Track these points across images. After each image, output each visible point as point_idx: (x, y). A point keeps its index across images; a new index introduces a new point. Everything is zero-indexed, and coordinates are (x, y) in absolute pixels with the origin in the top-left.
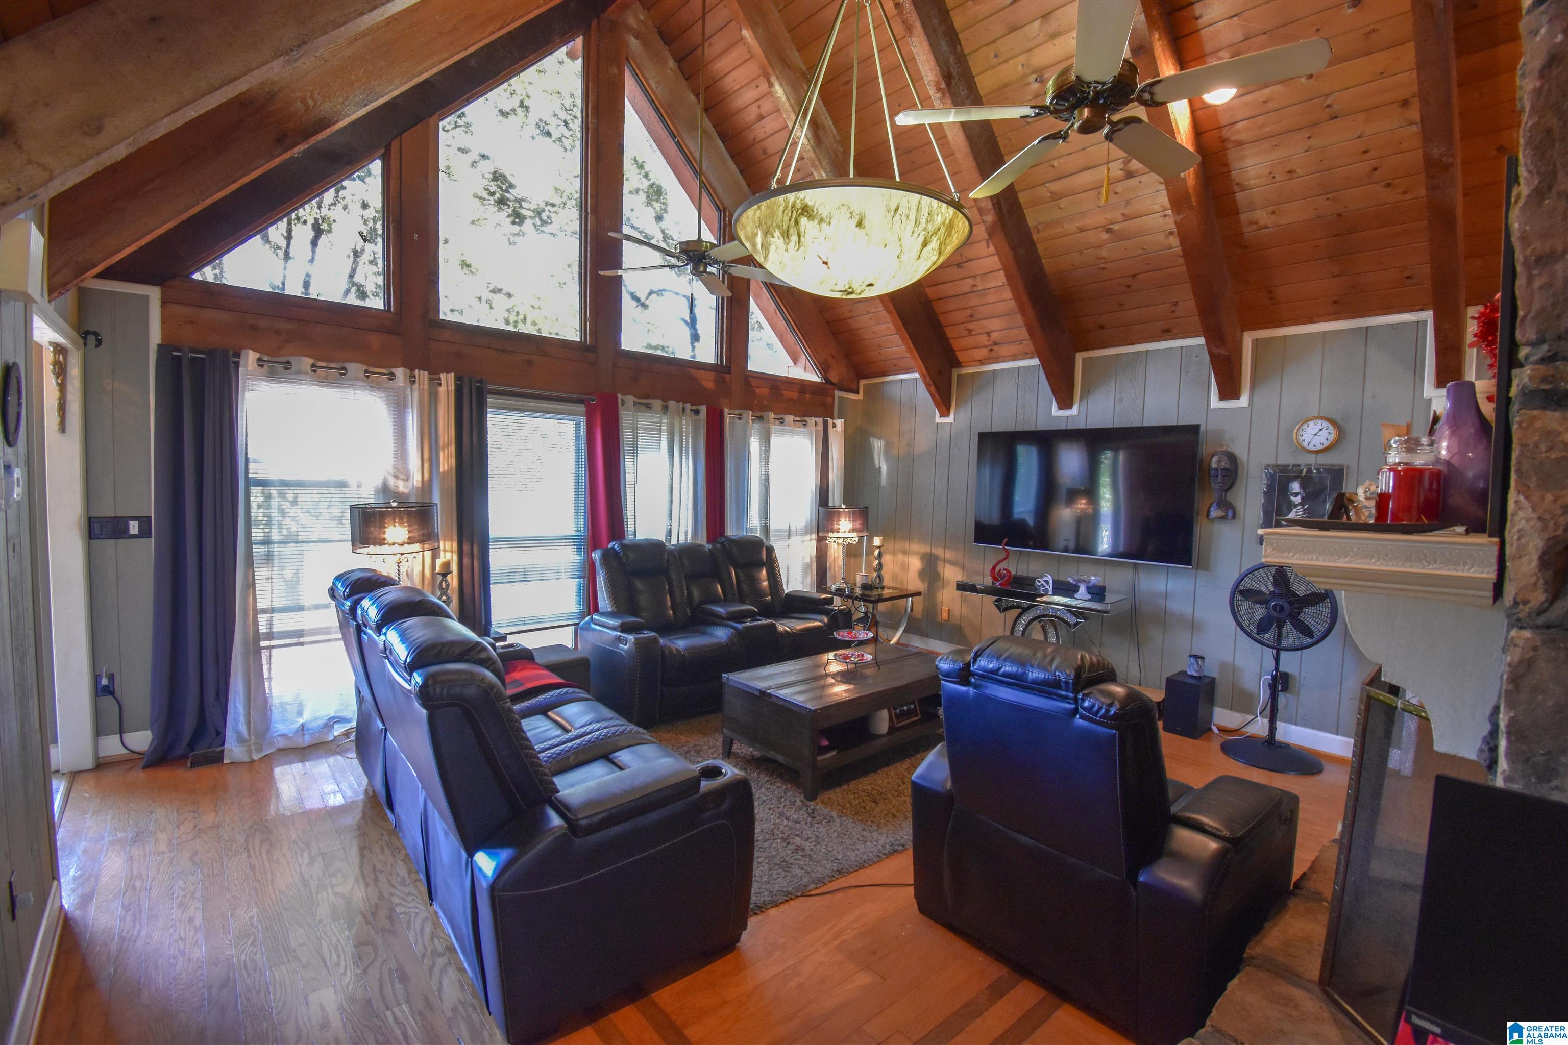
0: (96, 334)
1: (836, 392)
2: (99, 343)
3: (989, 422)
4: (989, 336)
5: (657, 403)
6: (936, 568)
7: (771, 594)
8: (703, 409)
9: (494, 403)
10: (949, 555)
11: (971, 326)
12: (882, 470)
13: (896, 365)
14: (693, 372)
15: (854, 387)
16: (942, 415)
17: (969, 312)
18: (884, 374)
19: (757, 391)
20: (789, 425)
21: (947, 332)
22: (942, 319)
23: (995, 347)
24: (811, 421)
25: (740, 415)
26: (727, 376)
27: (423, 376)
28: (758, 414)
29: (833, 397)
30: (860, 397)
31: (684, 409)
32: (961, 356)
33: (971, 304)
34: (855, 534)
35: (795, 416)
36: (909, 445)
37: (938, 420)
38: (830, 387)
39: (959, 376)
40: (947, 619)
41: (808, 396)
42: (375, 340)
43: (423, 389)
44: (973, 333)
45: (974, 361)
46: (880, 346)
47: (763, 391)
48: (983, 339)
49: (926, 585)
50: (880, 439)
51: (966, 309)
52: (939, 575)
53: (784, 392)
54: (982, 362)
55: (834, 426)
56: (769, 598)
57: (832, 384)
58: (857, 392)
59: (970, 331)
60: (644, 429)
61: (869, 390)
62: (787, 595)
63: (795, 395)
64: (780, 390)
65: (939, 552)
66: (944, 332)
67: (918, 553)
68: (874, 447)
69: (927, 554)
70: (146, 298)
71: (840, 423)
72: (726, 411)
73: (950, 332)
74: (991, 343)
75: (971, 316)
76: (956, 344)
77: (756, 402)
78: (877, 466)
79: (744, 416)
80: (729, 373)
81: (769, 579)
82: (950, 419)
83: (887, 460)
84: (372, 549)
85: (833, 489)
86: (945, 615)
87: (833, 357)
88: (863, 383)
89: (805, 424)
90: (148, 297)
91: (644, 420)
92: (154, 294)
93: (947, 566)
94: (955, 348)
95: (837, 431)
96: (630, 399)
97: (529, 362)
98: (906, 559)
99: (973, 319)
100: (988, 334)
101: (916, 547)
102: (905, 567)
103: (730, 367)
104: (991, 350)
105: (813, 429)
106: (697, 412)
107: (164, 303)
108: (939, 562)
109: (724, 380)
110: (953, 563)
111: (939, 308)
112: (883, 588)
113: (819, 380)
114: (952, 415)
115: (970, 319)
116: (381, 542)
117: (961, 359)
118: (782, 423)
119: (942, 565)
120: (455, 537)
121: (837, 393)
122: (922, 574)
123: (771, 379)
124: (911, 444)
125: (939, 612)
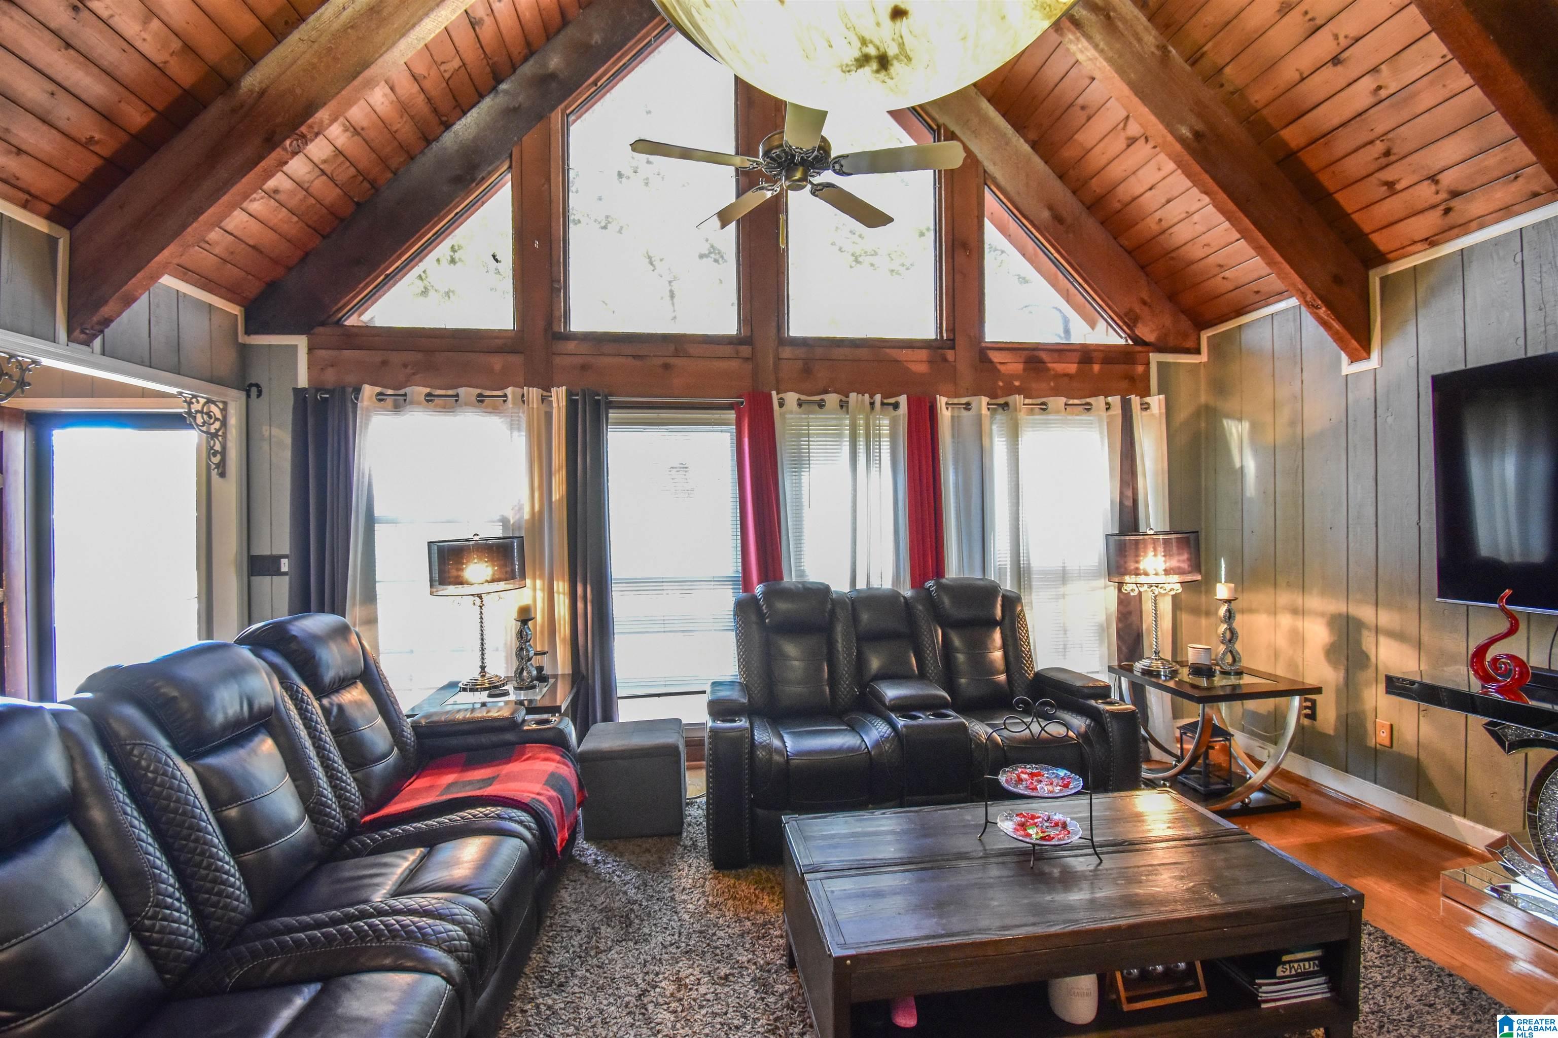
0: (257, 386)
1: (1151, 355)
2: (260, 394)
3: (1461, 350)
4: (1437, 182)
5: (832, 399)
6: (1358, 643)
7: (1008, 670)
8: (903, 400)
9: (616, 419)
10: (1386, 618)
11: (1388, 175)
12: (1246, 470)
13: (1257, 292)
14: (894, 353)
15: (1190, 344)
16: (1354, 359)
17: (1380, 147)
18: (1240, 312)
19: (1002, 368)
20: (1057, 412)
21: (1342, 202)
22: (1325, 179)
23: (1454, 203)
24: (1099, 402)
25: (968, 404)
26: (950, 355)
27: (534, 393)
28: (1001, 401)
29: (1148, 364)
30: (1204, 358)
31: (872, 404)
32: (1381, 241)
33: (1380, 129)
34: (1176, 578)
35: (1069, 397)
36: (1292, 423)
37: (1347, 368)
38: (1139, 348)
39: (1384, 280)
40: (1387, 742)
41: (1096, 368)
42: (497, 362)
43: (533, 408)
44: (1399, 187)
45: (1415, 242)
46: (1220, 266)
47: (1012, 366)
48: (1426, 192)
49: (1342, 674)
50: (1240, 420)
51: (1371, 142)
52: (1367, 657)
53: (1050, 365)
54: (1431, 242)
55: (1146, 407)
56: (1002, 677)
57: (1145, 343)
58: (1198, 351)
59: (1390, 185)
60: (818, 435)
61: (1216, 346)
62: (1037, 675)
63: (1072, 368)
64: (1044, 363)
65: (1365, 613)
66: (1337, 204)
67: (1322, 615)
68: (1231, 434)
69: (1340, 615)
70: (295, 347)
71: (1156, 402)
72: (942, 401)
73: (1348, 201)
74: (1443, 196)
75: (1387, 153)
76: (1365, 222)
77: (1001, 384)
78: (1238, 465)
79: (974, 405)
80: (953, 348)
81: (1005, 646)
82: (1373, 362)
83: (1256, 451)
84: (451, 589)
85: (1147, 506)
86: (1383, 737)
87: (1144, 303)
88: (1205, 335)
89: (1088, 408)
90: (296, 346)
91: (817, 422)
92: (301, 342)
93: (1382, 640)
94: (1367, 229)
95: (1153, 415)
96: (791, 398)
97: (666, 367)
98: (1299, 624)
99: (1392, 158)
100: (1433, 179)
101: (1314, 602)
102: (1297, 638)
103: (953, 340)
104: (1447, 211)
105: (1104, 414)
106: (896, 406)
107: (311, 350)
108: (1365, 633)
109: (945, 360)
110: (1399, 636)
111: (1313, 160)
112: (1239, 673)
113: (1122, 342)
114: (1375, 354)
115: (1384, 161)
116: (459, 582)
117: (1383, 246)
118: (1044, 410)
119: (1372, 639)
120: (567, 577)
121: (1155, 358)
122: (1332, 653)
123: (1024, 349)
124: (1297, 420)
125: (1370, 727)
